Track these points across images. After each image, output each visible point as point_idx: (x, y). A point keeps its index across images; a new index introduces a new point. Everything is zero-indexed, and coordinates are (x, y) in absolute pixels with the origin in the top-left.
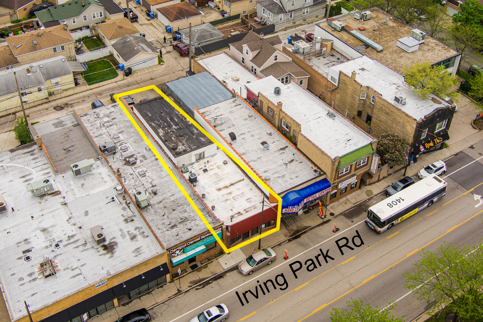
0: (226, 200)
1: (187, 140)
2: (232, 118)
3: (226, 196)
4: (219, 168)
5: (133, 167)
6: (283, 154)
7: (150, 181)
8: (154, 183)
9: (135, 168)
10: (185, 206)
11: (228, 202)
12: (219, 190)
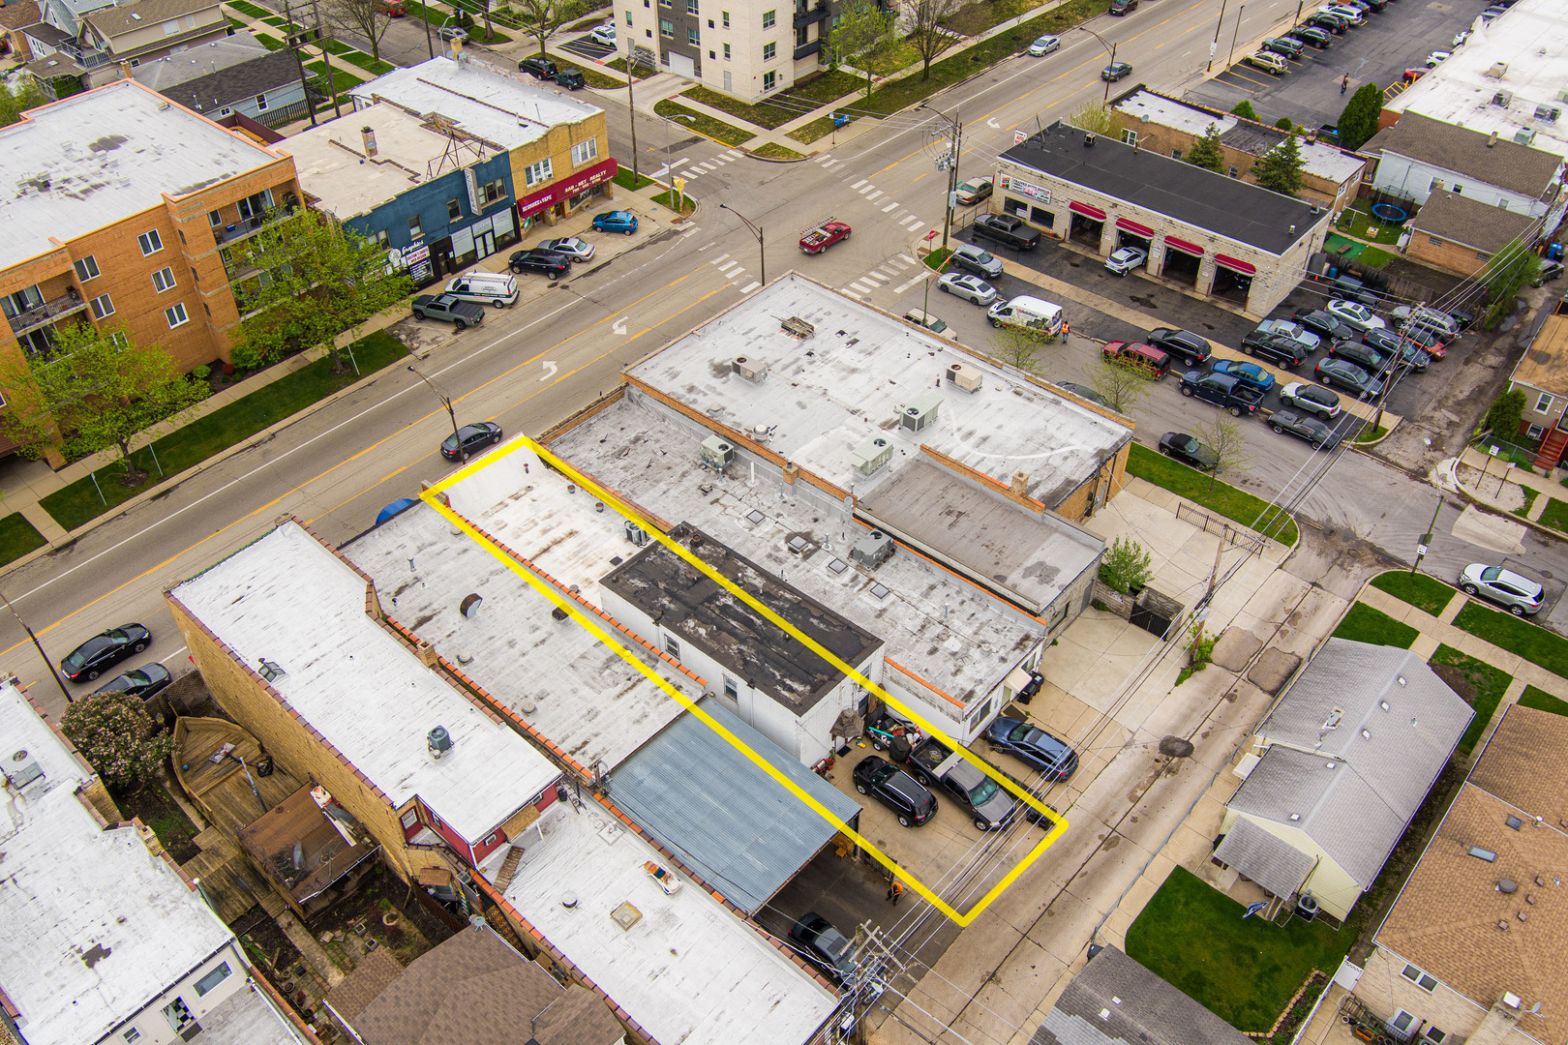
0: (550, 516)
1: (676, 572)
2: (585, 691)
3: (554, 525)
4: (587, 580)
5: (787, 532)
6: (423, 606)
7: (729, 510)
8: (717, 508)
9: (780, 531)
10: (629, 478)
11: (545, 513)
12: (571, 534)
